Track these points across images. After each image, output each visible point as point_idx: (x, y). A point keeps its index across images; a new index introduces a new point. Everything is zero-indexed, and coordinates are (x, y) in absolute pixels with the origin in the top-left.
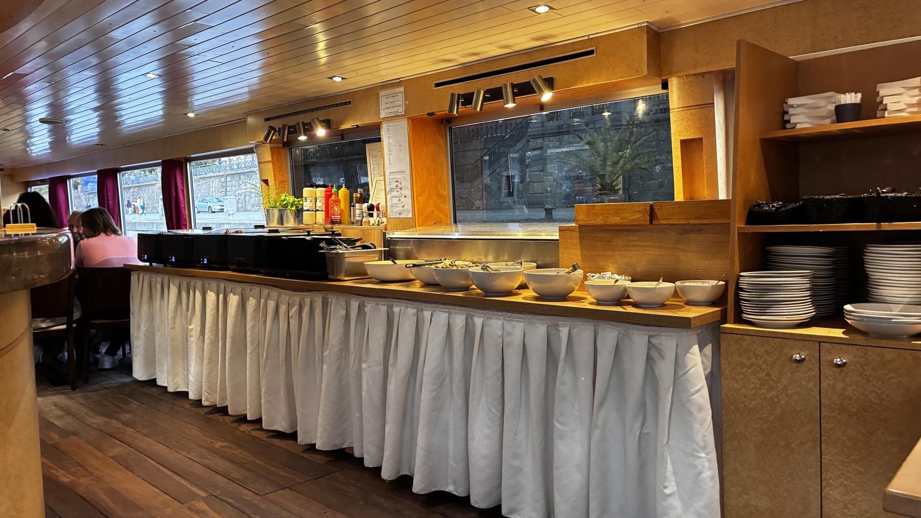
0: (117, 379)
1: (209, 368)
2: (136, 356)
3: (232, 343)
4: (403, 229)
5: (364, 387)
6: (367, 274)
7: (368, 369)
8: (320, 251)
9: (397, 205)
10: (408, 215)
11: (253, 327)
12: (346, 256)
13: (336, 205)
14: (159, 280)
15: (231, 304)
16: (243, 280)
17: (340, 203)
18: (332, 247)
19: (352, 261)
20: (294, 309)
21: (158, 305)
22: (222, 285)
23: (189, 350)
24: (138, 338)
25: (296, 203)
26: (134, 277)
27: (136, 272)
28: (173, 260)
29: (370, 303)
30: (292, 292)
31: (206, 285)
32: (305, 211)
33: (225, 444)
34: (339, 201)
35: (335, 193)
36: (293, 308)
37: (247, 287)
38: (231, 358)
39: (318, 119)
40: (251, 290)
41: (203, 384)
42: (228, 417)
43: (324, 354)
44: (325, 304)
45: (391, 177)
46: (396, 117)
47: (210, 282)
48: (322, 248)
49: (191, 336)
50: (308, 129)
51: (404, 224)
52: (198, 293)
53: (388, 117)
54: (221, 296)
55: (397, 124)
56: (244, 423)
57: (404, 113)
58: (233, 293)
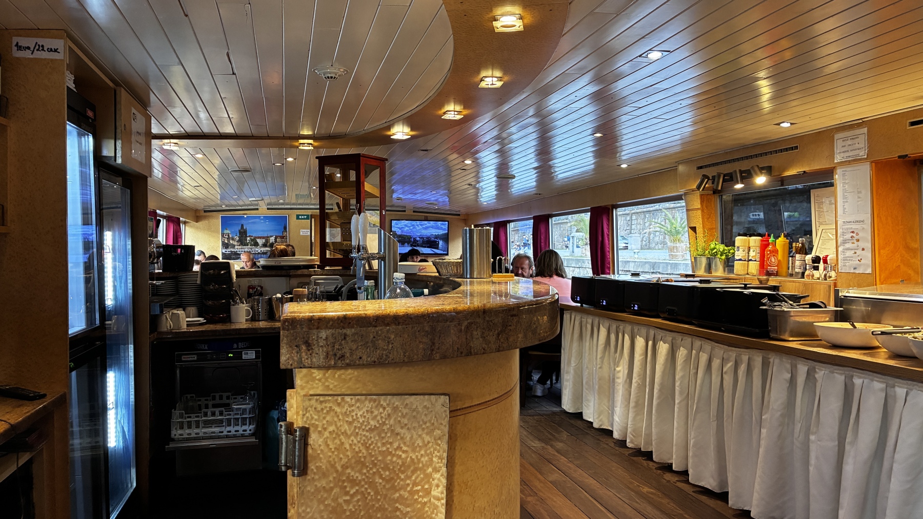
0: (548, 407)
1: (635, 411)
2: (566, 389)
3: (660, 390)
4: (859, 286)
5: (813, 461)
6: (818, 337)
7: (818, 442)
8: (761, 307)
9: (851, 258)
10: (866, 270)
11: (683, 377)
12: (792, 314)
13: (774, 256)
14: (590, 321)
15: (661, 352)
16: (674, 330)
17: (778, 254)
18: (775, 304)
19: (798, 320)
20: (729, 365)
21: (587, 344)
22: (652, 332)
23: (615, 391)
24: (567, 373)
25: (726, 251)
26: (566, 316)
27: (569, 311)
28: (604, 304)
29: (822, 370)
30: (727, 347)
31: (636, 330)
32: (737, 260)
33: (652, 490)
34: (776, 251)
35: (772, 243)
36: (728, 363)
37: (679, 337)
38: (658, 404)
39: (758, 166)
40: (682, 340)
41: (629, 426)
42: (651, 462)
43: (763, 417)
44: (766, 364)
45: (846, 227)
46: (856, 161)
47: (639, 327)
48: (764, 305)
49: (618, 378)
50: (746, 176)
51: (860, 280)
52: (627, 337)
53: (845, 161)
54: (650, 343)
55: (856, 168)
56: (669, 472)
57: (866, 157)
58: (663, 342)
